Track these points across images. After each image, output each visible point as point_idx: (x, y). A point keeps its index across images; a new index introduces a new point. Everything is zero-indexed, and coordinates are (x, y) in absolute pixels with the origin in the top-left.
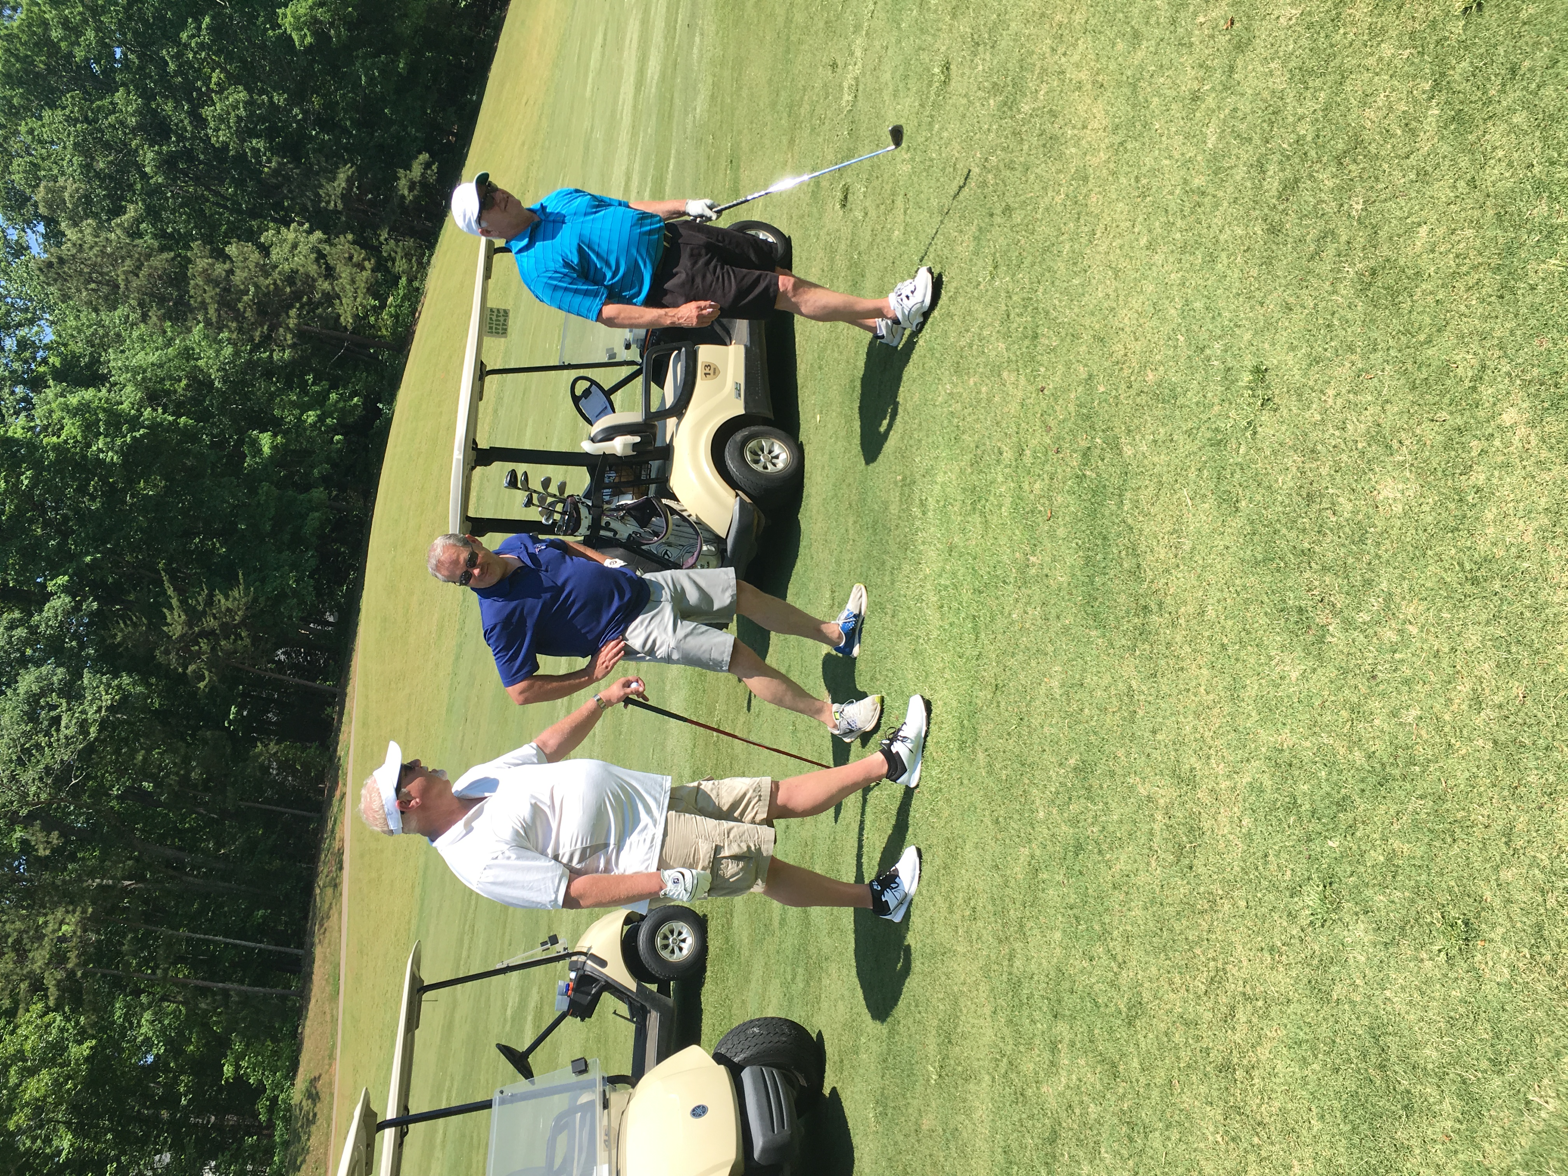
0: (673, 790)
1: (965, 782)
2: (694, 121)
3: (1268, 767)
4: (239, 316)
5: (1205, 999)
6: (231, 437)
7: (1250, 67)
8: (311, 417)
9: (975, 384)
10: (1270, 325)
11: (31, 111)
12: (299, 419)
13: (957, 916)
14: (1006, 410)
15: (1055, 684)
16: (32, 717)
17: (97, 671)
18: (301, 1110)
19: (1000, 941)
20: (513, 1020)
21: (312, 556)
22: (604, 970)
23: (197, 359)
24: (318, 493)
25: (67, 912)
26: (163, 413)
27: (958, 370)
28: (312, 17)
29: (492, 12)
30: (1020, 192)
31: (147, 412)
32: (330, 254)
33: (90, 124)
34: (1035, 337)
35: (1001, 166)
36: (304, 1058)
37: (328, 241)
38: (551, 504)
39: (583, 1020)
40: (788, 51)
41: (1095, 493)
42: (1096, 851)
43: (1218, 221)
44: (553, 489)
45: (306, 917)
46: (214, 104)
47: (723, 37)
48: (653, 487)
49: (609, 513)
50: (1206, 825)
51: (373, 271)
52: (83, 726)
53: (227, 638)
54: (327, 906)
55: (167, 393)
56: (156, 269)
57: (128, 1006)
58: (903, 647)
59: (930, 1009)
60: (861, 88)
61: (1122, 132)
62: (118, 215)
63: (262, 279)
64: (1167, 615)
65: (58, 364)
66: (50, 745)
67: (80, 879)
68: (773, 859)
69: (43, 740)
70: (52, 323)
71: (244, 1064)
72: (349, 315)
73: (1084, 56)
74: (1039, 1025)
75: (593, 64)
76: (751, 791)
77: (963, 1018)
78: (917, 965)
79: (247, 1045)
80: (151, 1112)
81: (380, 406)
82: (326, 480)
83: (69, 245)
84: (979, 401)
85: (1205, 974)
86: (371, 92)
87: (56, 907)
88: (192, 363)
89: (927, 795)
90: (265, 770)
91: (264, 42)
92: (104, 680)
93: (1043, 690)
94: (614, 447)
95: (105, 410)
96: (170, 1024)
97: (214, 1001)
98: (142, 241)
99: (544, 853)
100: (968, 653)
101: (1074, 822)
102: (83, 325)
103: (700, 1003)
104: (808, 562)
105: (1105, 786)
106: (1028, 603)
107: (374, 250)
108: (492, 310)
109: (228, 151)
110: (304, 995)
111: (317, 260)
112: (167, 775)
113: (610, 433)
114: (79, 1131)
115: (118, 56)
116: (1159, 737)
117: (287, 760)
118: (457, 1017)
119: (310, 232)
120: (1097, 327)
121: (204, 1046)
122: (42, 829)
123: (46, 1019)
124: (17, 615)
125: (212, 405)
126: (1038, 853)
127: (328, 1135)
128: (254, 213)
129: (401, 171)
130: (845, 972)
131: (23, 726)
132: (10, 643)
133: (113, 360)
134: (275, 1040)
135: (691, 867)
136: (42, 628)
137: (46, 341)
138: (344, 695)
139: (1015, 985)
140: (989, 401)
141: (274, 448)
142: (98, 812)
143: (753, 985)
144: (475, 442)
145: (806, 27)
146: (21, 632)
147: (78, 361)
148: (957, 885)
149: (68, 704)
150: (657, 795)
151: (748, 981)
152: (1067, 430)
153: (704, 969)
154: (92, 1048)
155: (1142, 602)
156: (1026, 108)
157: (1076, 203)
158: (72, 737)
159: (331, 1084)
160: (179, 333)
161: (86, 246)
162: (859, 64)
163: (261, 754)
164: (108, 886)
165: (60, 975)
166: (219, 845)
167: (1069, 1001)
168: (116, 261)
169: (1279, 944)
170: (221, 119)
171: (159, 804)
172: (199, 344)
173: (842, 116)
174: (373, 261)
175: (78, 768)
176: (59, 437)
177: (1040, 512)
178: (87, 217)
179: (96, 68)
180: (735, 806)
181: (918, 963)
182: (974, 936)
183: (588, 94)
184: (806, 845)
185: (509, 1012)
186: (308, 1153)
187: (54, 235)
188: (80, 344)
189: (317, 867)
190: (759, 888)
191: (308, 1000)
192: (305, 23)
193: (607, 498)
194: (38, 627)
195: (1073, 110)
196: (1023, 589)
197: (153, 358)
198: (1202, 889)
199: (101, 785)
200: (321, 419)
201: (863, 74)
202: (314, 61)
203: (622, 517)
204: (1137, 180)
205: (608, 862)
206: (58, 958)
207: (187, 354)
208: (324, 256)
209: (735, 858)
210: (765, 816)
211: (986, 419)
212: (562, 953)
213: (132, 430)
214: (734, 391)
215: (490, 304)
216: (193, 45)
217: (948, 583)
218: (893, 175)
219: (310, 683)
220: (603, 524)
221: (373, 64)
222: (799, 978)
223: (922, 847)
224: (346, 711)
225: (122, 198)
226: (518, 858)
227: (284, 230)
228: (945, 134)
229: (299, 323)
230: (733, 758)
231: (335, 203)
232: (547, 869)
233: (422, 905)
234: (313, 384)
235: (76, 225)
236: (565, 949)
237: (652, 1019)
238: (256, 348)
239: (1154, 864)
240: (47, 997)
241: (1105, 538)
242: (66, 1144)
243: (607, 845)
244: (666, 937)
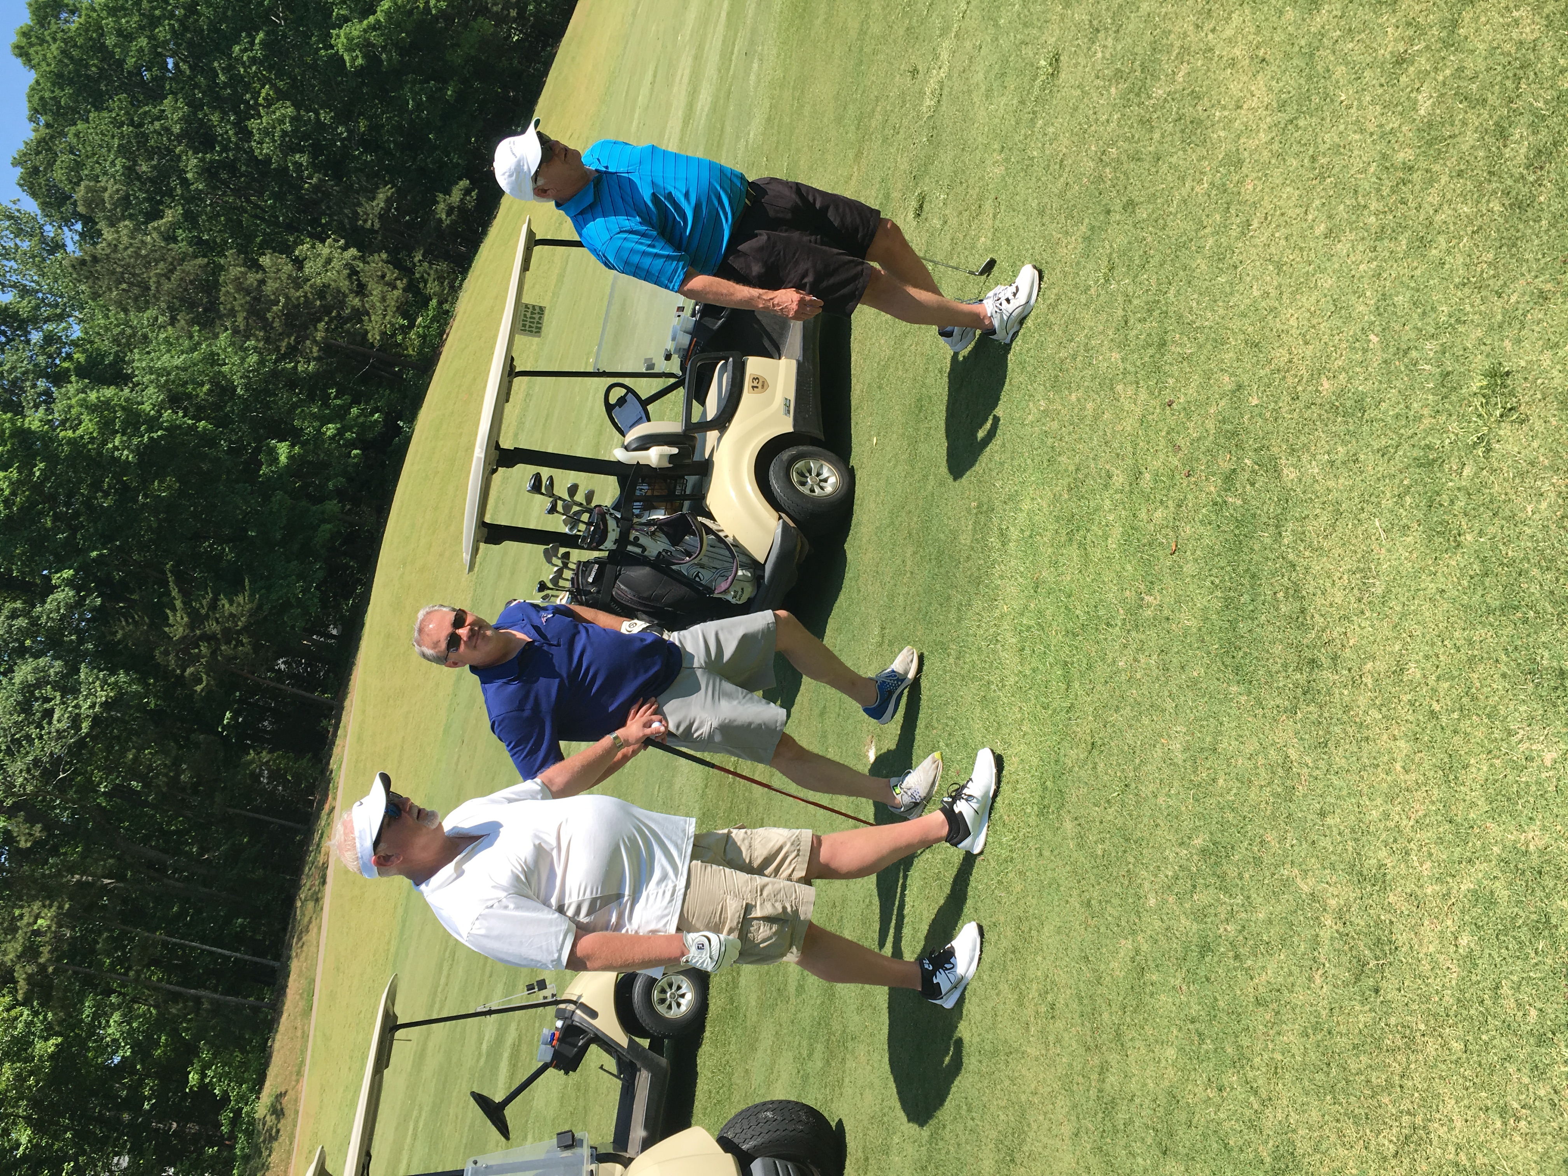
0: (696, 837)
1: (1047, 853)
2: (747, 145)
3: (1504, 872)
4: (267, 326)
5: (1394, 1162)
6: (249, 444)
7: (1483, 19)
8: (330, 429)
9: (1078, 400)
10: (1512, 318)
11: (79, 113)
12: (319, 431)
13: (1030, 1011)
14: (1119, 428)
15: (1177, 746)
16: (25, 707)
17: (92, 666)
18: (264, 1125)
19: (1088, 1049)
20: (488, 1055)
21: (320, 568)
22: (595, 1022)
23: (221, 365)
24: (332, 506)
25: (44, 906)
26: (184, 417)
27: (1055, 384)
28: (365, 40)
29: (544, 49)
30: (1146, 185)
31: (167, 414)
32: (363, 270)
33: (136, 127)
34: (1163, 344)
35: (1124, 158)
36: (273, 1072)
37: (363, 259)
38: (576, 513)
39: (567, 1073)
40: (861, 62)
41: (1239, 523)
42: (1231, 954)
43: (1433, 198)
44: (580, 497)
45: (285, 929)
46: (261, 117)
47: (785, 60)
48: (687, 504)
49: (638, 527)
50: (1401, 938)
51: (404, 290)
52: (76, 722)
53: (228, 643)
54: (306, 919)
55: (189, 396)
56: (188, 273)
57: (98, 1006)
58: (969, 693)
59: (988, 1117)
60: (945, 92)
61: (1291, 111)
62: (154, 220)
63: (292, 291)
64: (1345, 672)
65: (82, 360)
66: (41, 737)
67: (59, 874)
68: (811, 925)
69: (34, 732)
70: (81, 320)
71: (210, 1073)
72: (376, 332)
73: (1239, 30)
74: (1140, 1160)
75: (641, 100)
76: (788, 845)
77: (1032, 1134)
78: (971, 1062)
79: (215, 1055)
80: (113, 1113)
81: (401, 424)
82: (340, 494)
83: (104, 244)
84: (1082, 419)
85: (1395, 1131)
86: (418, 117)
87: (34, 900)
88: (216, 368)
89: (993, 864)
90: (256, 777)
91: (315, 60)
92: (101, 676)
93: (1158, 753)
94: (648, 458)
95: (123, 408)
96: (138, 1028)
97: (185, 1007)
98: (176, 247)
99: (546, 903)
100: (1055, 705)
101: (1200, 915)
102: (111, 323)
103: (696, 1065)
104: (854, 595)
105: (1247, 875)
106: (1140, 650)
107: (406, 270)
108: (526, 306)
109: (271, 164)
110: (276, 1008)
111: (350, 276)
112: (157, 776)
113: (645, 443)
114: (38, 1127)
115: (170, 66)
116: (1329, 821)
117: (279, 769)
118: (431, 1045)
119: (344, 249)
120: (1250, 329)
121: (172, 1050)
122: (26, 821)
123: (13, 1013)
124: (18, 604)
125: (233, 411)
126: (1145, 947)
127: (289, 1153)
128: (291, 227)
129: (441, 195)
130: (876, 1056)
131: (15, 717)
132: (10, 632)
133: (138, 361)
134: (243, 1051)
135: (717, 930)
136: (43, 620)
137: (74, 337)
138: (341, 708)
139: (1109, 1107)
140: (1096, 418)
141: (290, 457)
142: (83, 807)
143: (760, 1054)
144: (497, 443)
145: (883, 37)
146: (22, 622)
147: (103, 359)
148: (1030, 974)
149: (62, 697)
150: (679, 842)
151: (753, 1048)
152: (1203, 448)
153: (702, 1029)
154: (57, 1045)
155: (1308, 654)
156: (1159, 92)
157: (1225, 191)
158: (64, 731)
159: (296, 1101)
160: (206, 339)
161: (121, 247)
162: (945, 68)
163: (252, 762)
164: (87, 883)
165: (31, 969)
166: (202, 850)
167: (1185, 1138)
168: (149, 263)
169: (1515, 1105)
170: (266, 133)
171: (146, 804)
172: (224, 350)
173: (921, 123)
174: (405, 281)
175: (67, 763)
176: (74, 432)
177: (1161, 544)
178: (123, 218)
179: (147, 75)
180: (768, 861)
181: (973, 1060)
182: (1051, 1038)
183: (633, 129)
184: (834, 906)
185: (484, 1047)
186: (268, 1169)
187: (90, 234)
188: (106, 342)
189: (300, 879)
190: (792, 957)
191: (280, 1014)
192: (357, 45)
193: (636, 512)
194: (39, 618)
195: (1223, 89)
196: (1134, 634)
197: (178, 361)
198: (1393, 1021)
199: (89, 780)
200: (340, 433)
201: (949, 76)
202: (363, 83)
203: (653, 533)
204: (1313, 159)
205: (620, 916)
206: (30, 952)
207: (212, 359)
208: (357, 273)
209: (768, 919)
210: (803, 874)
211: (1091, 438)
212: (549, 1000)
213: (150, 430)
214: (783, 407)
215: (526, 300)
216: (245, 58)
217: (1032, 623)
218: (982, 178)
219: (308, 695)
220: (631, 538)
221: (421, 90)
222: (818, 1055)
223: (984, 924)
224: (341, 725)
225: (161, 202)
226: (517, 908)
227: (319, 245)
228: (1051, 130)
229: (327, 336)
230: (751, 803)
231: (372, 222)
232: (550, 923)
233: (404, 926)
234: (336, 397)
235: (112, 225)
236: (553, 995)
237: (642, 1079)
238: (282, 358)
239: (1318, 980)
240: (17, 991)
241: (1253, 576)
242: (24, 1140)
243: (620, 896)
244: (663, 991)
